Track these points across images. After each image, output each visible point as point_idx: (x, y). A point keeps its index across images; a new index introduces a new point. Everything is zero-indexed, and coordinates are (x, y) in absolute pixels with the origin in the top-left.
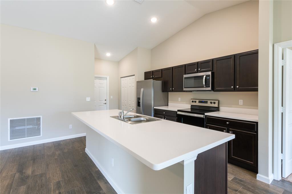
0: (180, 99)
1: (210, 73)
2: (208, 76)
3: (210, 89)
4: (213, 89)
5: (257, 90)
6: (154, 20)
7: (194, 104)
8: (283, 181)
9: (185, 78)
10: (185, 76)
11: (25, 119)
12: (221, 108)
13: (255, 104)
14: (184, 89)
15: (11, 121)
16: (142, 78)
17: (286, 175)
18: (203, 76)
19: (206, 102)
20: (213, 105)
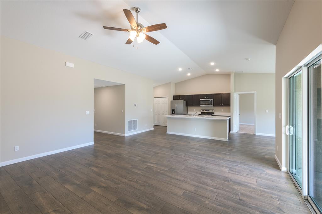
0: (194, 110)
1: (212, 99)
2: (212, 100)
3: (212, 105)
4: (213, 106)
5: (230, 106)
6: (189, 74)
7: (203, 112)
8: (236, 132)
9: (201, 100)
10: (200, 100)
11: (132, 121)
12: (215, 113)
13: (229, 111)
14: (200, 105)
15: (129, 121)
16: (172, 99)
17: (237, 132)
18: (209, 100)
19: (209, 111)
20: (212, 112)
